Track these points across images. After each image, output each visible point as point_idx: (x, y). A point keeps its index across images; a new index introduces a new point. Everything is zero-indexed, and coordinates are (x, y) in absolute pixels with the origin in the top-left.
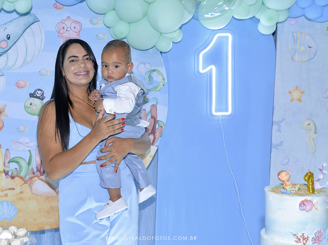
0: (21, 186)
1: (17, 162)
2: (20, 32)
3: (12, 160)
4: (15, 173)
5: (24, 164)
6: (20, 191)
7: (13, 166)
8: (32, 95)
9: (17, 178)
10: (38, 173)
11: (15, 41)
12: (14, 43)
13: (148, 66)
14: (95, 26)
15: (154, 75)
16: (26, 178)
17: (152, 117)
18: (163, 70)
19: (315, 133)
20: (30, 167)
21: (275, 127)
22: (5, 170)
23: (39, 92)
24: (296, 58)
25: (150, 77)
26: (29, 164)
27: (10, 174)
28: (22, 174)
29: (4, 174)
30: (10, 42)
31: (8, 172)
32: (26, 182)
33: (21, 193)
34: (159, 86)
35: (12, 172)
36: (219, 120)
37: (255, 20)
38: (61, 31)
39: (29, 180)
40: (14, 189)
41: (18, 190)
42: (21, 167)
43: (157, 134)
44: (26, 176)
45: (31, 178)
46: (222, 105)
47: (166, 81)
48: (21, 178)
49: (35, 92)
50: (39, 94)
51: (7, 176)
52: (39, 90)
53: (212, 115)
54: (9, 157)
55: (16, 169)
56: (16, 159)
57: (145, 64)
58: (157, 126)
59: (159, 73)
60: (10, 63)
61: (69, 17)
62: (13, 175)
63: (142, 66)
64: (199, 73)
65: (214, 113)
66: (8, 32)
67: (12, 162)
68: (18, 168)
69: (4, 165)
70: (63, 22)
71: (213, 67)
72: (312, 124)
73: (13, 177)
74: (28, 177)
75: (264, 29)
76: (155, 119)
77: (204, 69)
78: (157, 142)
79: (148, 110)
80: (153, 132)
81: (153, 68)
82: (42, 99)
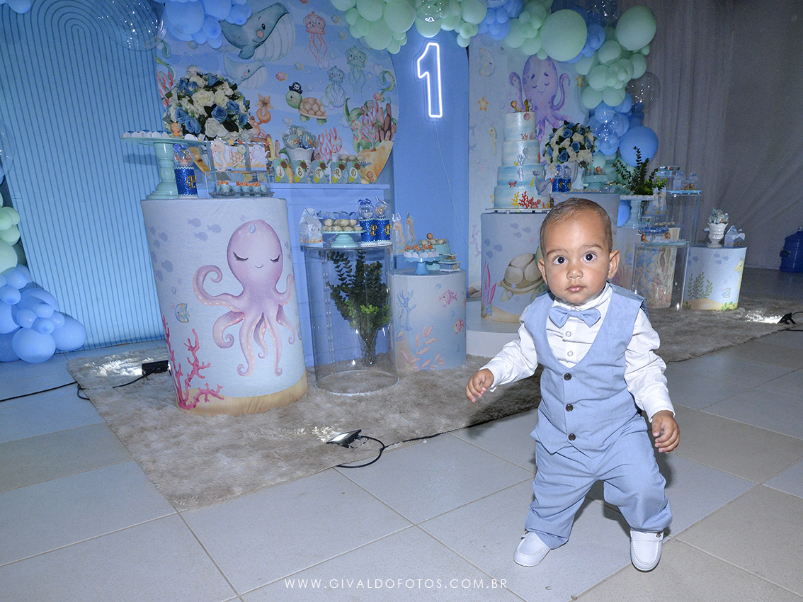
2: (274, 22)
8: (291, 88)
11: (270, 31)
12: (269, 33)
13: (381, 67)
14: (336, 24)
15: (387, 76)
17: (388, 115)
18: (392, 71)
19: (496, 138)
21: (471, 131)
23: (297, 86)
24: (482, 72)
25: (384, 77)
30: (266, 32)
34: (390, 86)
36: (434, 122)
37: (455, 34)
38: (309, 26)
43: (393, 131)
46: (435, 111)
47: (396, 81)
49: (294, 85)
50: (297, 87)
52: (297, 83)
53: (429, 118)
57: (379, 65)
58: (392, 124)
59: (390, 75)
60: (269, 54)
61: (313, 12)
63: (376, 66)
64: (418, 78)
65: (431, 116)
66: (262, 21)
70: (308, 16)
71: (427, 73)
72: (494, 130)
75: (462, 42)
76: (390, 117)
77: (421, 75)
78: (393, 139)
79: (384, 108)
80: (390, 128)
81: (385, 70)
82: (300, 93)
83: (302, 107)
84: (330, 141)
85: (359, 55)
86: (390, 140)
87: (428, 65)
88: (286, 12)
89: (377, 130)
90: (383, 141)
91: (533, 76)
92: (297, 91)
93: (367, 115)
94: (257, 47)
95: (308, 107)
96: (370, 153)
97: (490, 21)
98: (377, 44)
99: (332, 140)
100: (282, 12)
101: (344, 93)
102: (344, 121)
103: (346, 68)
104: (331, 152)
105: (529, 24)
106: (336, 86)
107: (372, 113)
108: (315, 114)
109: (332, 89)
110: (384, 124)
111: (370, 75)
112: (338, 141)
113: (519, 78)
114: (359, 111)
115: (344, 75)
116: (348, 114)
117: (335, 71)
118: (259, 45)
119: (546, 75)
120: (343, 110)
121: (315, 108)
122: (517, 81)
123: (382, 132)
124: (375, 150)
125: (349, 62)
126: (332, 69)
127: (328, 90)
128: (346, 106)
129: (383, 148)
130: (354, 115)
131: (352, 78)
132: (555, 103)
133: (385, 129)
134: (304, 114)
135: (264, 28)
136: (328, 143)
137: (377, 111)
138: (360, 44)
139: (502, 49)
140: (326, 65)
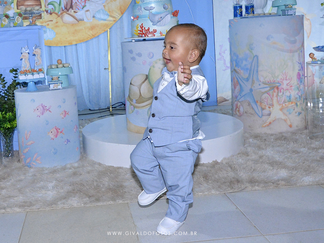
0: (56, 18)
1: (52, 4)
3: (50, 3)
4: (52, 11)
5: (57, 5)
6: (56, 22)
7: (50, 7)
9: (53, 14)
10: (66, 10)
16: (59, 14)
20: (61, 7)
22: (46, 10)
26: (60, 4)
27: (49, 12)
28: (56, 11)
29: (45, 12)
31: (48, 10)
32: (59, 16)
33: (57, 23)
35: (51, 11)
39: (61, 15)
40: (52, 21)
41: (55, 21)
42: (55, 7)
44: (58, 12)
45: (62, 14)
48: (56, 14)
51: (47, 13)
54: (47, 2)
55: (52, 8)
56: (52, 3)
62: (51, 12)
67: (49, 4)
68: (53, 8)
69: (45, 7)
73: (51, 14)
74: (60, 13)
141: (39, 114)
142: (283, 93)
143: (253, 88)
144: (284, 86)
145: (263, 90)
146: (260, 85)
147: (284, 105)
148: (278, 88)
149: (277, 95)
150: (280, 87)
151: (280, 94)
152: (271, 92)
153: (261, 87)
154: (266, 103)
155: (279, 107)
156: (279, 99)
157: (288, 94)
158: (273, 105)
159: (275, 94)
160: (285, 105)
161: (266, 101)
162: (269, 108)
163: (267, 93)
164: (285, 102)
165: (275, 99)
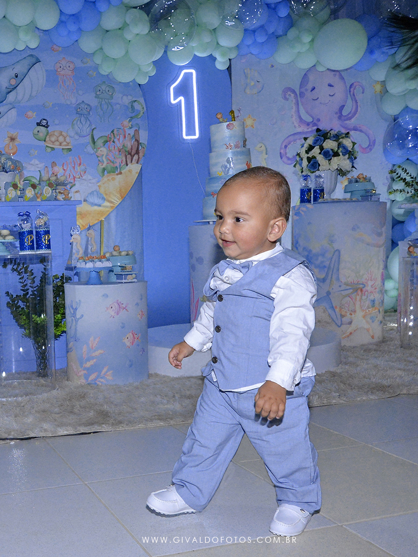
2: (26, 71)
8: (38, 124)
11: (22, 79)
12: (21, 80)
13: (130, 97)
14: (85, 65)
15: (135, 104)
17: (136, 140)
18: (142, 100)
19: (266, 154)
23: (44, 121)
24: (248, 91)
25: (132, 106)
30: (19, 79)
34: (139, 113)
36: (189, 143)
37: (212, 58)
38: (59, 70)
43: (141, 154)
46: (191, 131)
47: (145, 109)
49: (41, 121)
50: (44, 123)
52: (44, 119)
53: (184, 139)
54: (23, 177)
56: (29, 178)
57: (127, 96)
58: (140, 148)
59: (139, 103)
60: (20, 98)
61: (64, 58)
63: (125, 97)
64: (171, 104)
65: (185, 137)
66: (16, 71)
70: (59, 62)
71: (182, 98)
72: (263, 146)
75: (221, 64)
76: (138, 142)
77: (174, 99)
78: (141, 161)
79: (132, 134)
80: (137, 152)
81: (134, 99)
82: (47, 127)
83: (47, 139)
84: (74, 167)
85: (107, 89)
86: (137, 163)
87: (184, 90)
88: (38, 61)
89: (123, 155)
90: (130, 165)
91: (314, 89)
92: (44, 126)
93: (114, 142)
94: (9, 92)
95: (53, 139)
96: (116, 177)
97: (249, 41)
98: (124, 77)
99: (76, 166)
100: (34, 60)
101: (90, 125)
102: (89, 149)
103: (94, 102)
104: (74, 178)
105: (298, 39)
106: (83, 119)
107: (119, 139)
108: (60, 144)
109: (79, 122)
110: (132, 149)
111: (118, 106)
112: (82, 167)
113: (294, 92)
114: (105, 139)
115: (91, 109)
116: (94, 143)
117: (83, 106)
118: (11, 91)
119: (330, 85)
120: (89, 139)
121: (61, 139)
122: (293, 95)
123: (129, 156)
124: (121, 173)
125: (97, 96)
126: (78, 104)
127: (75, 122)
128: (92, 135)
129: (130, 171)
130: (100, 143)
131: (99, 110)
132: (344, 113)
133: (133, 154)
134: (49, 145)
135: (17, 77)
136: (72, 169)
137: (125, 137)
138: (108, 80)
139: (272, 66)
140: (74, 101)
141: (113, 313)
142: (367, 297)
143: (331, 291)
144: (369, 288)
145: (344, 293)
146: (340, 286)
147: (367, 311)
148: (361, 290)
149: (361, 299)
150: (364, 289)
151: (364, 297)
152: (353, 296)
153: (342, 288)
154: (347, 309)
155: (362, 314)
156: (362, 304)
157: (372, 297)
158: (355, 312)
159: (358, 298)
160: (369, 311)
161: (347, 306)
162: (351, 314)
163: (349, 296)
164: (368, 308)
165: (358, 303)
